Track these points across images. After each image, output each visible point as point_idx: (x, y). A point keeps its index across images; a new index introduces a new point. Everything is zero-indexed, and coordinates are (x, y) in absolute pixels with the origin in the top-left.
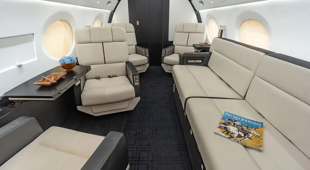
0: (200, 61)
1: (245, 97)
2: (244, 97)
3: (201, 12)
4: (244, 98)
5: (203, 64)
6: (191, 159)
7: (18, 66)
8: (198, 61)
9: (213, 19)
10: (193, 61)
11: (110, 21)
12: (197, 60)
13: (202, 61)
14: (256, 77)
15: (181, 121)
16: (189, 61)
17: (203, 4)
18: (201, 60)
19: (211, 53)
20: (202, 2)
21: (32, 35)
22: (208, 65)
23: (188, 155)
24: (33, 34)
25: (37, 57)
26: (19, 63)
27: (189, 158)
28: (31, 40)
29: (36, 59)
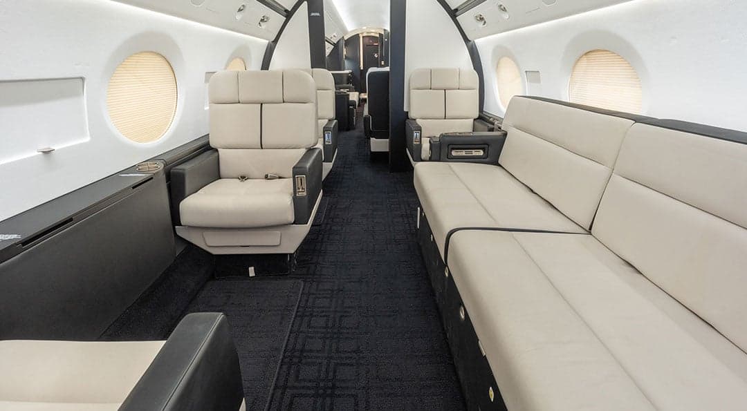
0: (481, 153)
1: (590, 229)
2: (588, 229)
3: (479, 42)
4: (589, 231)
5: (487, 160)
6: (462, 381)
7: (43, 152)
8: (475, 153)
9: (509, 57)
10: (463, 153)
11: (266, 65)
12: (473, 151)
13: (484, 151)
14: (616, 178)
15: (437, 295)
16: (454, 153)
17: (485, 22)
18: (483, 149)
19: (505, 135)
20: (482, 19)
21: (80, 81)
22: (499, 162)
23: (456, 374)
24: (82, 79)
25: (91, 135)
26: (45, 147)
27: (458, 381)
28: (77, 93)
29: (87, 139)
